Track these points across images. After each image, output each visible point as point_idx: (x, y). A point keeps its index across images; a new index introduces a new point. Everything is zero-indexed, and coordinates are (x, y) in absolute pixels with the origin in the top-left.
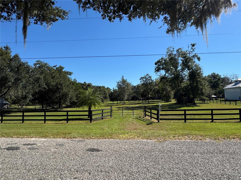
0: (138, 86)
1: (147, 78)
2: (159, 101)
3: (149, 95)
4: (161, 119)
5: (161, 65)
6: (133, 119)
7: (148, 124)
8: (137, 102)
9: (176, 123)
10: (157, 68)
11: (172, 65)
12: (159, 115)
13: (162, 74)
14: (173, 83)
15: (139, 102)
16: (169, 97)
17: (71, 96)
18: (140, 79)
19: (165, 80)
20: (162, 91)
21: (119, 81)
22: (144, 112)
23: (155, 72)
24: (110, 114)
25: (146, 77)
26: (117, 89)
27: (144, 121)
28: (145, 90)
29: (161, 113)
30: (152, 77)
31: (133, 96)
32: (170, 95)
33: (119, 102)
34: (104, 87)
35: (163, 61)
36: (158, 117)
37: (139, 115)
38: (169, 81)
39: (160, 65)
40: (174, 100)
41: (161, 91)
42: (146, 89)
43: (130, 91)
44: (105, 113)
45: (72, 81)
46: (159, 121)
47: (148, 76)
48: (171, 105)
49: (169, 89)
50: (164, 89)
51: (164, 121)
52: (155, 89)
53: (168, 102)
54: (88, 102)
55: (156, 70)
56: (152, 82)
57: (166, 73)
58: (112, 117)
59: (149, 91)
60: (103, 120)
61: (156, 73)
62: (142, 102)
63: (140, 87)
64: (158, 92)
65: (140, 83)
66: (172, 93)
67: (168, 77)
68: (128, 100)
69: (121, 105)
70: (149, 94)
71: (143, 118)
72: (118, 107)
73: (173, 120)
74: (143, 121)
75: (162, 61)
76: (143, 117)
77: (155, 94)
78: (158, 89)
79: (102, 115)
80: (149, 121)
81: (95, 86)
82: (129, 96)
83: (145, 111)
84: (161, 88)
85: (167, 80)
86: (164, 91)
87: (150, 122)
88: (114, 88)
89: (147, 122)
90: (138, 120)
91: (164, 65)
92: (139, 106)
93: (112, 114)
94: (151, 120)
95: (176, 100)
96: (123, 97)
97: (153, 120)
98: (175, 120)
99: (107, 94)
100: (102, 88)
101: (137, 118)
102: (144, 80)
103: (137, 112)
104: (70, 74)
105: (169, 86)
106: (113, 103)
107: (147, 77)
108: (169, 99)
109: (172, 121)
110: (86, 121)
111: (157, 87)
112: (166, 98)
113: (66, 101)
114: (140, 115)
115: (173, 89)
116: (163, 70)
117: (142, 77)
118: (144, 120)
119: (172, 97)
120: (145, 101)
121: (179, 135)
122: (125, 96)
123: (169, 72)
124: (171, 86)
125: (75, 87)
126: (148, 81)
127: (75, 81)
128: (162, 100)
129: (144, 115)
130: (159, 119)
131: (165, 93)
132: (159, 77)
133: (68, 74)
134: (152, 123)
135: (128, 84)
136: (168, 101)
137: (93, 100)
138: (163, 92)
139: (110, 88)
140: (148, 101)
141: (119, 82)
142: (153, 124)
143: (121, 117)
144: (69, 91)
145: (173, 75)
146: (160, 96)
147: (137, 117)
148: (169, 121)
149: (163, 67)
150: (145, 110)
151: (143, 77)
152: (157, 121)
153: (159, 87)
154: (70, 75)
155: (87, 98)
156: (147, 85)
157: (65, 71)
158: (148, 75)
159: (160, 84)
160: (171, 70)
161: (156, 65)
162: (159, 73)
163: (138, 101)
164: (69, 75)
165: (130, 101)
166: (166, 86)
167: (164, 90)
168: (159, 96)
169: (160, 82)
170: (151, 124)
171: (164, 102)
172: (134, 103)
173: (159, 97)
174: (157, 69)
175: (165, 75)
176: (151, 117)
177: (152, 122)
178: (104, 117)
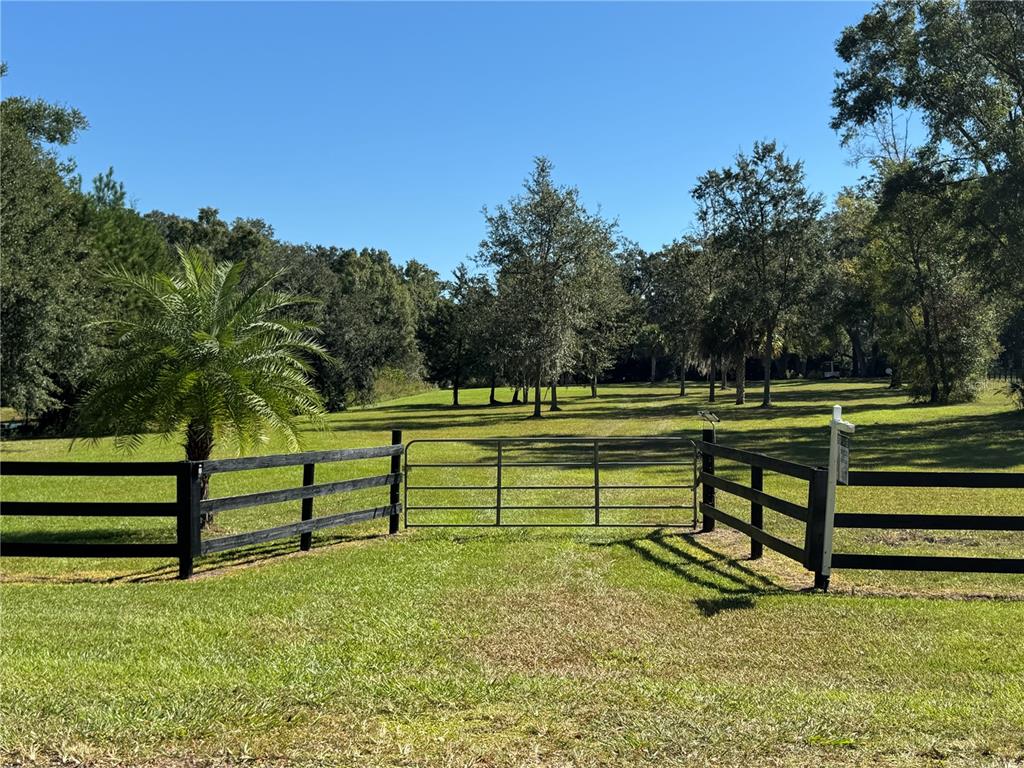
0: (679, 258)
1: (759, 185)
2: (861, 394)
3: (770, 338)
4: (844, 561)
5: (894, 56)
6: (593, 555)
7: (709, 608)
8: (667, 393)
9: (986, 606)
10: (854, 86)
11: (1000, 55)
12: (830, 519)
13: (901, 147)
14: (1000, 230)
15: (682, 394)
16: (952, 353)
17: (67, 331)
18: (699, 193)
19: (924, 204)
20: (894, 302)
21: (508, 208)
22: (694, 489)
23: (835, 126)
24: (386, 502)
25: (752, 172)
26: (492, 280)
27: (691, 569)
28: (734, 294)
29: (846, 499)
30: (805, 169)
31: (634, 340)
32: (964, 340)
33: (504, 393)
34: (380, 258)
35: (918, 17)
36: (816, 539)
37: (654, 513)
38: (959, 214)
39: (884, 61)
40: (1004, 384)
41: (884, 298)
42: (748, 284)
43: (604, 295)
44: (332, 488)
45: (77, 196)
46: (822, 582)
47: (773, 167)
48: (966, 431)
49: (959, 284)
50: (909, 286)
51: (875, 580)
52: (828, 283)
53: (944, 403)
54: (175, 383)
55: (841, 104)
56: (807, 223)
57: (937, 137)
58: (401, 525)
59: (774, 296)
60: (310, 553)
61: (847, 137)
62: (712, 398)
63: (700, 260)
64: (855, 307)
65: (696, 230)
66: (989, 318)
67: (954, 169)
68: (580, 380)
69: (518, 419)
70: (770, 325)
71: (682, 545)
72: (484, 437)
73: (967, 576)
74: (679, 572)
75: (903, 21)
76: (688, 538)
77: (829, 330)
78: (860, 288)
79: (307, 511)
80: (734, 571)
81: (298, 250)
82: (596, 343)
83: (709, 484)
84: (885, 277)
85: (945, 200)
86: (910, 299)
87: (734, 586)
88: (462, 269)
89: (711, 585)
90: (637, 558)
91: (922, 63)
92: (675, 434)
93: (410, 498)
94: (753, 565)
95: (1014, 387)
96: (537, 347)
97: (771, 563)
98: (980, 576)
99: (410, 320)
100: (362, 267)
101: (629, 544)
102: (735, 196)
103: (652, 482)
104: (61, 127)
105: (962, 259)
106: (450, 401)
107: (761, 170)
108: (952, 377)
109: (955, 584)
110: (148, 563)
111: (849, 266)
112: (930, 362)
113: (21, 371)
114: (662, 516)
115: (994, 282)
116: (912, 105)
117: (713, 175)
118: (692, 560)
119: (986, 355)
120: (734, 391)
121: (986, 742)
122: (553, 343)
123: (969, 124)
124: (976, 254)
125: (109, 247)
126: (769, 208)
127: (109, 196)
128: (895, 384)
129: (700, 516)
130: (827, 560)
131: (918, 318)
132: (869, 171)
133: (38, 130)
134: (755, 598)
135: (584, 231)
136: (948, 390)
137: (226, 363)
138: (901, 310)
139: (430, 267)
140: (761, 390)
141: (511, 214)
142: (766, 605)
143: (483, 531)
144: (45, 286)
145: (1002, 156)
146: (875, 347)
147: (626, 533)
148: (922, 579)
149: (913, 76)
150: (708, 467)
151: (728, 175)
152: (810, 579)
153: (866, 267)
154: (64, 140)
155: (170, 351)
156: (758, 250)
157: (16, 101)
158: (769, 150)
159: (880, 242)
160: (990, 103)
161: (847, 59)
162: (869, 137)
163: (678, 391)
164: (52, 139)
165: (600, 391)
166: (934, 257)
167: (909, 288)
168: (867, 346)
169: (876, 221)
170: (746, 604)
171: (905, 399)
172: (640, 405)
173: (863, 354)
174: (855, 94)
175: (926, 153)
176: (760, 542)
177: (753, 590)
178: (320, 523)
